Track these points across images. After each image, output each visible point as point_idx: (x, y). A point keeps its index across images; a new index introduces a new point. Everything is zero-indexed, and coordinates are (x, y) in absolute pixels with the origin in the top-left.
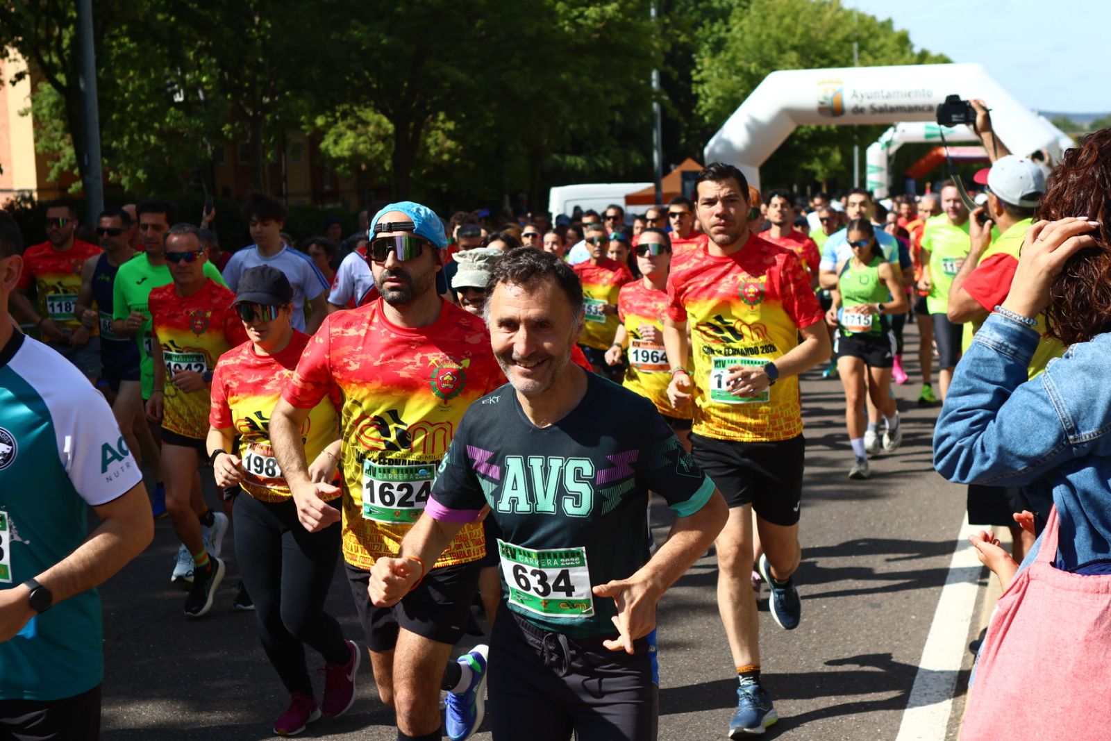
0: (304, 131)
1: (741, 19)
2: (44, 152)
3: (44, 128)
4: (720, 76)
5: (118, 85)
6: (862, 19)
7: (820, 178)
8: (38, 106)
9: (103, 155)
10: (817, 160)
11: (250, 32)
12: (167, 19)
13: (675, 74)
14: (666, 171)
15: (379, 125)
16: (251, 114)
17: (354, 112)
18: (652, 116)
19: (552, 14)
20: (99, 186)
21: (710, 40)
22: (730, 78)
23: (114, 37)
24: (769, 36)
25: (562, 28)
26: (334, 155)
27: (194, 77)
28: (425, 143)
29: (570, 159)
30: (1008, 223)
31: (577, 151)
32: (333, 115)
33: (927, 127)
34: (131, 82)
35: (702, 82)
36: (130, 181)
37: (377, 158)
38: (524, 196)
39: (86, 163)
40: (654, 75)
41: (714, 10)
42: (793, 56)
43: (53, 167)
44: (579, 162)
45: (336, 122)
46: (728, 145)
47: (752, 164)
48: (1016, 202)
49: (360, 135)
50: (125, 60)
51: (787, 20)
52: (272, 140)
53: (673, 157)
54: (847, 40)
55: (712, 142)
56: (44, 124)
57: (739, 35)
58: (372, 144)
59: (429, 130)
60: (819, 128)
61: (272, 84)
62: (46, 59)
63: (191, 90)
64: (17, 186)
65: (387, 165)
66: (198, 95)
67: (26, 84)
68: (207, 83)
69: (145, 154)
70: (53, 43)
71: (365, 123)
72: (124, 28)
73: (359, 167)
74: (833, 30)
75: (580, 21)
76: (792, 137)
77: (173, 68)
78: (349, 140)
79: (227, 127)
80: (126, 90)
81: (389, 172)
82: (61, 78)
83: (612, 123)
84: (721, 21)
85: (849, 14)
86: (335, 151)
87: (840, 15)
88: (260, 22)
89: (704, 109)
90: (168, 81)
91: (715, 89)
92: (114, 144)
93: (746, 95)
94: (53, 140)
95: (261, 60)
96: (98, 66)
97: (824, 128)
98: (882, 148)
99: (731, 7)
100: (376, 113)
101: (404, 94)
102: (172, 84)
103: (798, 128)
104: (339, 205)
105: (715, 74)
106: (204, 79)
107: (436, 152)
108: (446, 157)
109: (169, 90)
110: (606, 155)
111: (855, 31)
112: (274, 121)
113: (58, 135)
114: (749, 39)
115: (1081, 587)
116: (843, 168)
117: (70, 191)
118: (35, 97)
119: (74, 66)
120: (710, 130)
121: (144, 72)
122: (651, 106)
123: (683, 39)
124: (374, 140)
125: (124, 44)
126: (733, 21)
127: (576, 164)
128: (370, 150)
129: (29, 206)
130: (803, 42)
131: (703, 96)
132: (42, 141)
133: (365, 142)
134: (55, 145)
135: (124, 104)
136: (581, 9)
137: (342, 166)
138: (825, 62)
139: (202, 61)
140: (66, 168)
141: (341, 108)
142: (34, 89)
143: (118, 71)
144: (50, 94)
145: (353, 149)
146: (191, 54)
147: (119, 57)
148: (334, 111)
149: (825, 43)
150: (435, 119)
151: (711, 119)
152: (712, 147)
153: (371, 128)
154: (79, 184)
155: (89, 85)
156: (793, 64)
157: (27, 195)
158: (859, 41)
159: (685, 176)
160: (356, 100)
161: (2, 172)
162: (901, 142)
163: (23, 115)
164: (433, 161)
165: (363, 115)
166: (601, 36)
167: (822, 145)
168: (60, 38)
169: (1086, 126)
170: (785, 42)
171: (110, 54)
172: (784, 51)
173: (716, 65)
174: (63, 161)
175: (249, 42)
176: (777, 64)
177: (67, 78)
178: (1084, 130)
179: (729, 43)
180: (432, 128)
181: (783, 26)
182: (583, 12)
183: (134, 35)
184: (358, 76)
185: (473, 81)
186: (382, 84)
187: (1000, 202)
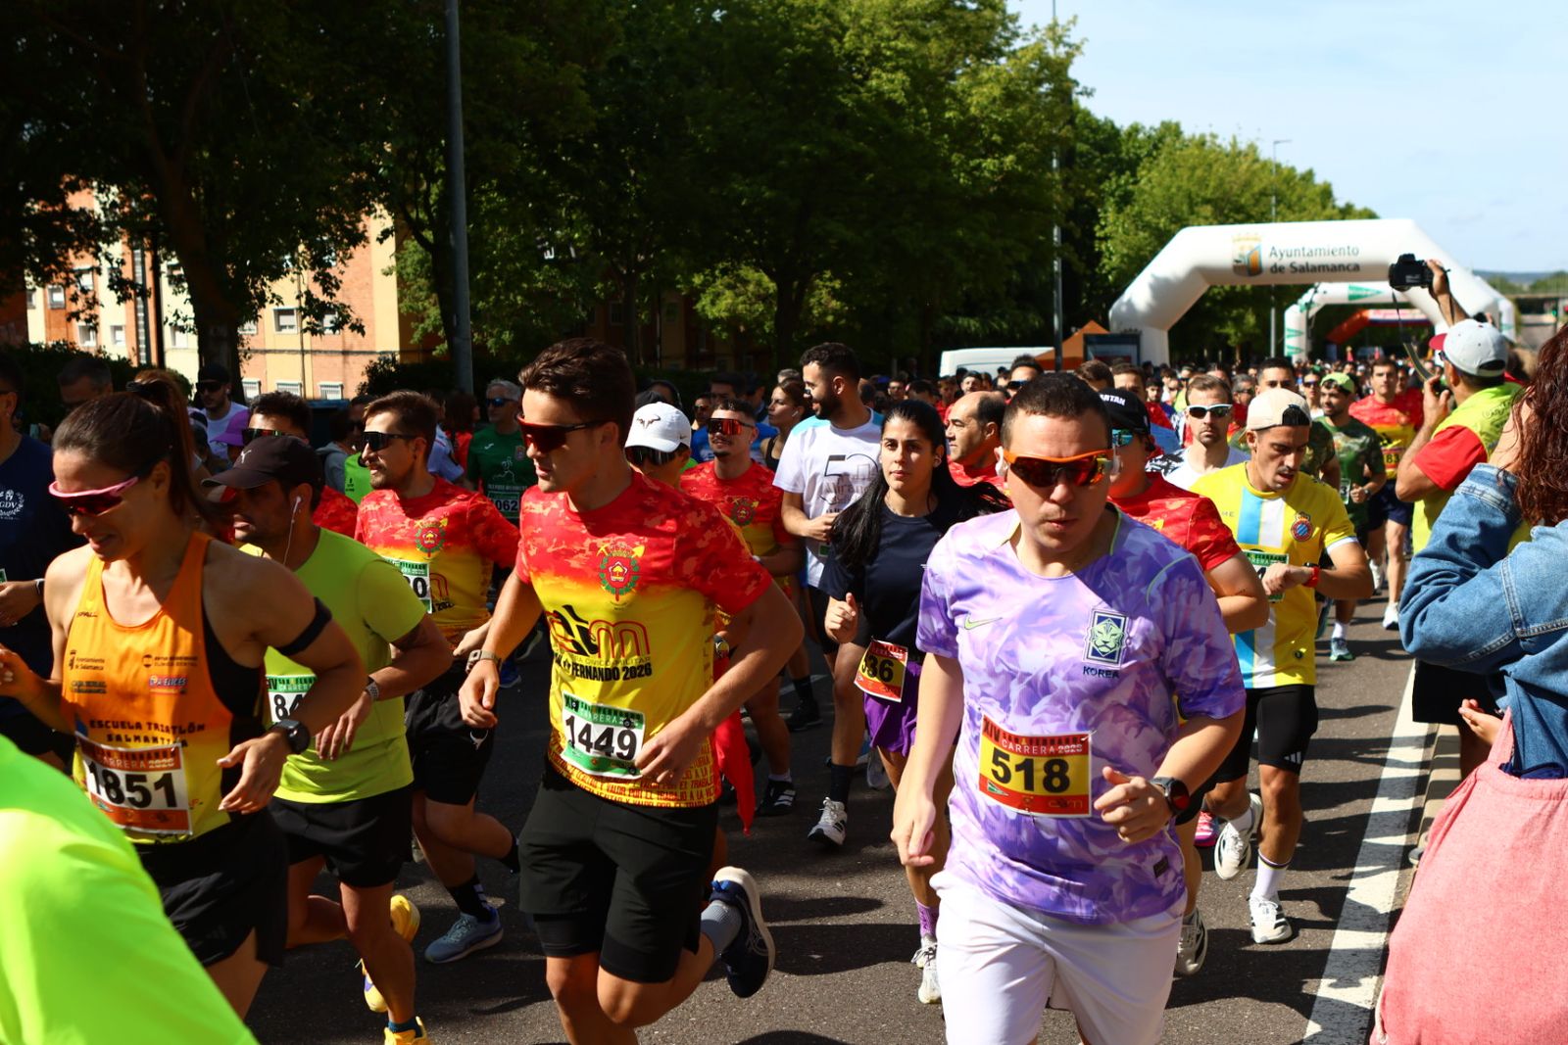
0: (680, 290)
1: (1149, 171)
2: (407, 312)
3: (409, 287)
4: (1126, 232)
5: (487, 242)
6: (1279, 170)
7: (1232, 342)
8: (401, 265)
9: (471, 315)
10: (1229, 323)
11: (625, 186)
12: (539, 173)
13: (1077, 232)
14: (1067, 335)
15: (759, 284)
16: (625, 272)
17: (735, 269)
18: (1052, 274)
19: (947, 166)
20: (469, 348)
21: (1117, 193)
22: (1136, 235)
23: (484, 192)
24: (1179, 188)
25: (958, 181)
26: (711, 317)
27: (566, 234)
28: (808, 303)
29: (963, 321)
30: (1466, 393)
31: (971, 315)
32: (712, 274)
33: (1350, 288)
34: (502, 238)
35: (1106, 238)
36: (496, 343)
37: (756, 319)
38: (914, 361)
39: (453, 324)
40: (1056, 231)
41: (1121, 160)
42: (1207, 210)
43: (416, 328)
44: (973, 324)
45: (715, 278)
46: (1130, 304)
47: (1161, 327)
48: (1473, 372)
49: (737, 295)
50: (494, 214)
51: (1199, 172)
52: (646, 300)
53: (1074, 320)
54: (1263, 193)
55: (1116, 305)
56: (408, 284)
57: (1147, 188)
58: (751, 305)
59: (814, 288)
60: (1233, 288)
61: (648, 241)
62: (413, 215)
63: (561, 248)
64: (380, 348)
65: (768, 326)
66: (569, 253)
67: (391, 241)
68: (579, 238)
69: (511, 315)
70: (420, 199)
71: (745, 282)
72: (494, 182)
73: (737, 329)
75: (977, 173)
76: (1204, 298)
77: (543, 225)
78: (727, 300)
79: (600, 286)
80: (494, 247)
81: (770, 334)
82: (428, 235)
83: (1009, 282)
84: (1128, 173)
85: (1265, 164)
86: (713, 312)
87: (1257, 166)
88: (635, 175)
89: (1107, 267)
90: (538, 238)
91: (1119, 248)
92: (481, 303)
93: (1154, 253)
94: (417, 300)
95: (635, 215)
97: (1238, 289)
98: (1301, 311)
99: (1139, 159)
100: (757, 271)
101: (787, 251)
102: (542, 241)
103: (1211, 288)
104: (715, 369)
105: (1120, 230)
106: (576, 236)
107: (819, 313)
108: (830, 318)
109: (539, 247)
110: (1002, 317)
111: (1272, 184)
112: (649, 280)
113: (423, 294)
114: (1158, 192)
115: (1515, 790)
116: (1258, 331)
117: (434, 353)
118: (399, 255)
119: (443, 223)
120: (1113, 290)
121: (514, 229)
122: (1052, 266)
123: (1087, 193)
124: (753, 300)
125: (495, 199)
126: (1142, 172)
127: (969, 327)
128: (750, 311)
129: (393, 369)
130: (1218, 194)
131: (1107, 254)
132: (406, 301)
133: (744, 302)
134: (420, 305)
135: (492, 262)
136: (977, 161)
137: (719, 328)
138: (1240, 217)
139: (573, 217)
140: (430, 329)
141: (720, 266)
142: (399, 247)
143: (487, 227)
144: (416, 252)
145: (732, 310)
146: (563, 212)
147: (488, 212)
148: (713, 269)
149: (1240, 196)
150: (820, 278)
151: (1115, 279)
152: (1119, 306)
153: (751, 288)
155: (459, 241)
156: (1206, 218)
157: (390, 357)
158: (1277, 194)
159: (1088, 340)
160: (738, 257)
161: (363, 334)
162: (1322, 304)
163: (386, 274)
164: (816, 322)
165: (742, 273)
166: (998, 189)
167: (1237, 307)
168: (428, 193)
169: (1526, 287)
170: (1198, 195)
171: (480, 209)
172: (1196, 204)
173: (1121, 220)
174: (427, 322)
175: (624, 196)
176: (1187, 220)
177: (434, 234)
178: (1523, 292)
179: (1136, 196)
180: (817, 287)
181: (1195, 178)
182: (980, 164)
183: (503, 190)
184: (739, 232)
185: (860, 239)
186: (764, 242)
187: (1456, 371)
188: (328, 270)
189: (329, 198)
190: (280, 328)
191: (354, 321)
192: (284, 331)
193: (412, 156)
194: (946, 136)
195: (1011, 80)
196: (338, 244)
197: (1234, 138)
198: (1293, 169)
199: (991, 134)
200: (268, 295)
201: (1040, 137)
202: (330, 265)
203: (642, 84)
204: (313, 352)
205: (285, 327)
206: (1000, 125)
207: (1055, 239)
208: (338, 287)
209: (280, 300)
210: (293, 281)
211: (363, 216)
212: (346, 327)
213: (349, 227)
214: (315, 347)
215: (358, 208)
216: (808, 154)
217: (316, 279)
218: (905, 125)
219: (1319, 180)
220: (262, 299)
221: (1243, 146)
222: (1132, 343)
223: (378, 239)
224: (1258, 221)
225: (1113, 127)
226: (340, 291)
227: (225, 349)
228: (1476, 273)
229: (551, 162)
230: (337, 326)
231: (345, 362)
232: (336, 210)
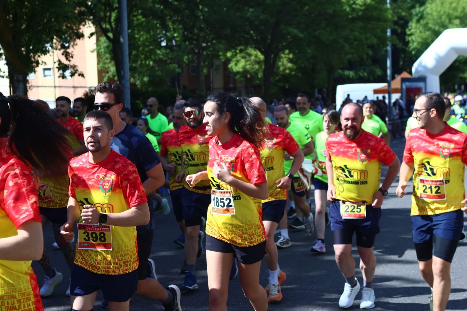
0: (221, 59)
1: (431, 4)
2: (101, 69)
3: (102, 58)
4: (421, 32)
5: (136, 38)
8: (99, 48)
9: (130, 70)
11: (198, 13)
12: (159, 8)
13: (399, 30)
14: (393, 78)
15: (256, 56)
16: (197, 51)
18: (386, 51)
20: (128, 85)
21: (418, 15)
22: (425, 33)
23: (135, 16)
25: (345, 9)
26: (235, 71)
27: (172, 34)
28: (278, 65)
29: (347, 73)
31: (350, 69)
32: (235, 52)
34: (142, 37)
35: (411, 35)
36: (141, 82)
37: (255, 72)
38: (325, 90)
39: (122, 74)
40: (389, 31)
42: (457, 22)
43: (105, 76)
44: (351, 74)
45: (236, 54)
47: (436, 74)
49: (247, 61)
50: (140, 25)
51: (454, 5)
52: (207, 63)
53: (396, 71)
55: (416, 65)
56: (102, 56)
57: (430, 12)
58: (253, 65)
59: (280, 58)
61: (207, 37)
62: (104, 26)
63: (169, 40)
64: (89, 85)
65: (260, 75)
66: (172, 42)
67: (94, 38)
68: (177, 37)
69: (147, 70)
70: (107, 19)
71: (250, 55)
72: (140, 11)
73: (246, 77)
75: (354, 6)
76: (456, 61)
77: (161, 29)
78: (242, 63)
79: (186, 57)
80: (139, 40)
81: (261, 79)
82: (110, 35)
83: (368, 54)
86: (236, 69)
88: (202, 8)
89: (412, 48)
90: (159, 36)
91: (417, 38)
92: (134, 65)
93: (433, 41)
94: (105, 63)
95: (202, 26)
96: (129, 29)
100: (255, 51)
101: (269, 41)
102: (161, 38)
103: (459, 57)
105: (418, 31)
106: (176, 35)
107: (283, 69)
108: (287, 71)
109: (159, 40)
110: (364, 70)
112: (208, 54)
113: (108, 61)
114: (435, 14)
118: (98, 44)
119: (117, 29)
120: (414, 58)
121: (148, 32)
123: (404, 14)
124: (254, 63)
125: (139, 19)
126: (427, 5)
127: (349, 75)
128: (252, 68)
130: (462, 15)
131: (411, 42)
132: (101, 65)
133: (249, 64)
134: (107, 66)
135: (139, 47)
137: (238, 76)
139: (175, 27)
140: (111, 77)
141: (239, 48)
142: (98, 40)
144: (105, 42)
145: (244, 67)
146: (170, 24)
147: (137, 25)
148: (236, 50)
150: (284, 53)
151: (415, 53)
152: (416, 67)
153: (253, 58)
156: (457, 25)
159: (404, 80)
160: (247, 44)
163: (92, 52)
164: (281, 73)
165: (249, 51)
166: (364, 13)
168: (110, 17)
170: (453, 15)
171: (133, 24)
172: (452, 19)
173: (419, 26)
174: (110, 73)
175: (197, 17)
176: (448, 26)
177: (113, 34)
179: (425, 15)
180: (282, 57)
181: (452, 7)
183: (144, 15)
184: (248, 33)
185: (302, 35)
186: (259, 37)
188: (68, 50)
189: (67, 18)
190: (45, 76)
191: (79, 72)
192: (46, 77)
196: (71, 39)
200: (40, 62)
202: (68, 48)
204: (60, 87)
205: (47, 76)
207: (389, 34)
209: (45, 63)
210: (51, 55)
212: (76, 75)
213: (76, 31)
214: (60, 85)
215: (80, 23)
217: (63, 54)
220: (38, 63)
222: (423, 81)
223: (89, 37)
226: (73, 59)
227: (21, 85)
230: (72, 75)
231: (74, 91)
232: (71, 24)
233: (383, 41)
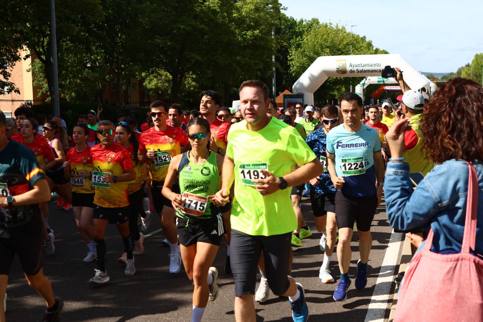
0: (137, 78)
1: (307, 36)
2: (36, 86)
3: (36, 76)
4: (299, 58)
5: (65, 60)
6: (353, 36)
7: (337, 97)
8: (34, 68)
9: (59, 87)
10: (336, 90)
11: (117, 40)
12: (85, 35)
13: (281, 58)
14: (278, 95)
15: (166, 76)
16: (117, 71)
17: (156, 71)
18: (272, 72)
19: (234, 33)
20: (58, 99)
21: (295, 44)
22: (302, 59)
23: (64, 41)
24: (317, 42)
25: (238, 39)
26: (149, 88)
27: (95, 57)
28: (184, 83)
30: (410, 116)
32: (149, 72)
33: (378, 78)
34: (71, 59)
35: (292, 60)
36: (69, 97)
37: (165, 89)
39: (53, 90)
40: (273, 57)
41: (297, 32)
42: (328, 50)
43: (40, 91)
45: (149, 75)
46: (302, 84)
47: (311, 92)
48: (413, 108)
49: (158, 80)
50: (68, 50)
51: (325, 37)
52: (125, 81)
53: (280, 89)
54: (347, 44)
55: (295, 84)
57: (306, 42)
58: (163, 84)
59: (186, 78)
60: (337, 78)
61: (125, 60)
62: (38, 50)
63: (93, 62)
64: (26, 99)
65: (169, 92)
66: (96, 64)
67: (29, 60)
68: (100, 59)
69: (75, 86)
70: (40, 44)
71: (161, 75)
72: (68, 38)
73: (158, 92)
74: (342, 40)
75: (245, 36)
76: (326, 81)
77: (86, 53)
79: (108, 76)
80: (68, 62)
81: (170, 94)
82: (43, 57)
84: (300, 37)
85: (349, 33)
86: (149, 86)
87: (345, 34)
88: (120, 36)
89: (292, 71)
90: (85, 59)
91: (296, 63)
92: (63, 82)
93: (309, 65)
94: (40, 81)
95: (121, 50)
96: (58, 53)
97: (339, 78)
98: (361, 87)
99: (304, 32)
100: (165, 71)
101: (176, 64)
102: (86, 60)
103: (329, 78)
105: (297, 57)
106: (99, 58)
107: (188, 87)
108: (192, 88)
109: (85, 62)
111: (351, 41)
112: (126, 74)
113: (42, 79)
114: (310, 43)
117: (46, 101)
118: (33, 64)
119: (49, 53)
120: (294, 79)
121: (76, 55)
122: (272, 70)
123: (285, 44)
124: (164, 82)
125: (68, 44)
126: (304, 37)
128: (163, 86)
129: (30, 107)
130: (331, 45)
131: (292, 66)
132: (36, 82)
133: (161, 83)
134: (41, 83)
135: (68, 67)
137: (152, 92)
138: (339, 53)
139: (98, 51)
140: (45, 92)
141: (152, 69)
142: (33, 61)
143: (65, 55)
144: (39, 63)
145: (156, 85)
146: (94, 48)
147: (66, 49)
148: (149, 71)
149: (339, 45)
150: (188, 74)
151: (295, 74)
152: (295, 85)
153: (163, 77)
154: (50, 98)
155: (54, 60)
156: (327, 53)
157: (30, 102)
158: (352, 44)
159: (285, 96)
160: (158, 66)
161: (20, 93)
162: (369, 84)
163: (28, 71)
164: (187, 90)
165: (160, 72)
166: (253, 42)
167: (338, 85)
168: (43, 42)
169: (440, 78)
170: (324, 45)
171: (62, 48)
172: (324, 48)
173: (297, 54)
174: (43, 89)
175: (116, 44)
176: (321, 54)
177: (45, 57)
178: (439, 80)
179: (302, 45)
181: (323, 39)
182: (246, 33)
183: (71, 41)
184: (158, 57)
185: (203, 60)
186: (168, 60)
187: (407, 107)
188: (6, 70)
189: (5, 43)
191: (16, 89)
193: (37, 28)
194: (233, 23)
195: (257, 3)
196: (9, 60)
197: (337, 24)
198: (358, 35)
199: (250, 22)
201: (268, 24)
202: (6, 68)
203: (122, 2)
206: (253, 19)
207: (273, 60)
208: (10, 76)
211: (19, 50)
212: (13, 91)
213: (14, 54)
215: (17, 47)
216: (184, 29)
218: (218, 19)
219: (367, 40)
221: (340, 27)
222: (300, 98)
223: (24, 58)
224: (346, 55)
225: (293, 20)
226: (11, 77)
228: (422, 73)
229: (89, 31)
230: (9, 91)
231: (13, 104)
232: (9, 47)
233: (268, 65)
